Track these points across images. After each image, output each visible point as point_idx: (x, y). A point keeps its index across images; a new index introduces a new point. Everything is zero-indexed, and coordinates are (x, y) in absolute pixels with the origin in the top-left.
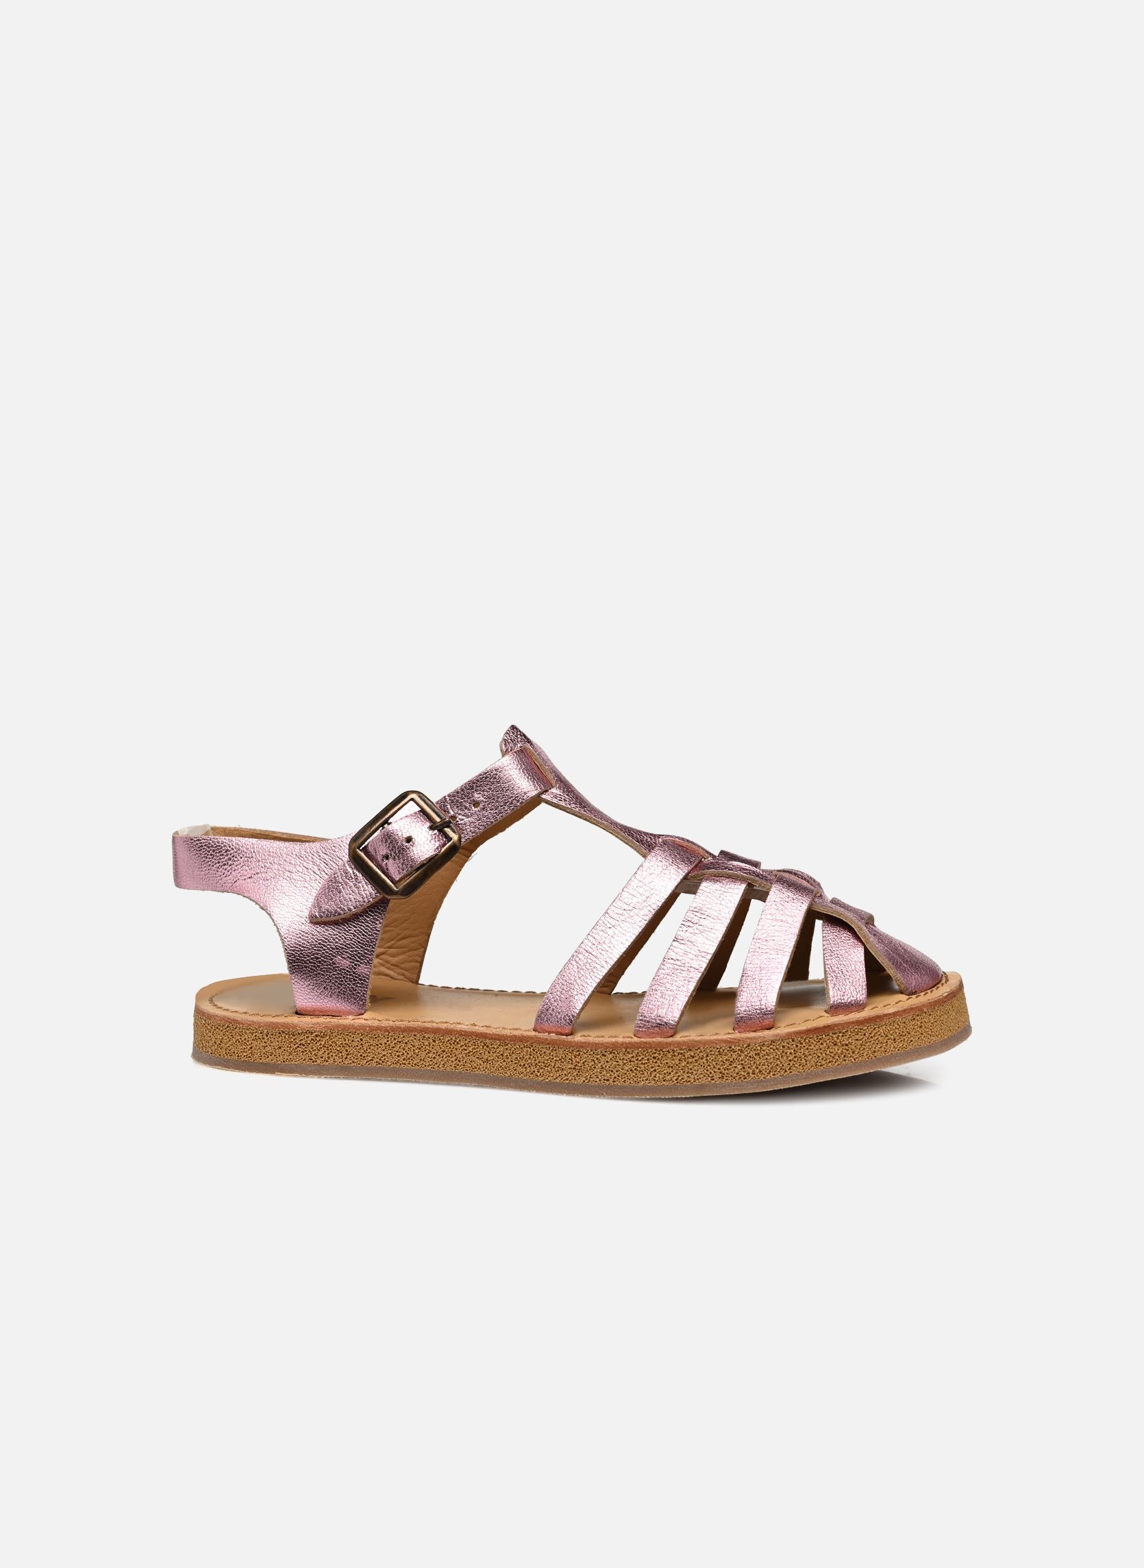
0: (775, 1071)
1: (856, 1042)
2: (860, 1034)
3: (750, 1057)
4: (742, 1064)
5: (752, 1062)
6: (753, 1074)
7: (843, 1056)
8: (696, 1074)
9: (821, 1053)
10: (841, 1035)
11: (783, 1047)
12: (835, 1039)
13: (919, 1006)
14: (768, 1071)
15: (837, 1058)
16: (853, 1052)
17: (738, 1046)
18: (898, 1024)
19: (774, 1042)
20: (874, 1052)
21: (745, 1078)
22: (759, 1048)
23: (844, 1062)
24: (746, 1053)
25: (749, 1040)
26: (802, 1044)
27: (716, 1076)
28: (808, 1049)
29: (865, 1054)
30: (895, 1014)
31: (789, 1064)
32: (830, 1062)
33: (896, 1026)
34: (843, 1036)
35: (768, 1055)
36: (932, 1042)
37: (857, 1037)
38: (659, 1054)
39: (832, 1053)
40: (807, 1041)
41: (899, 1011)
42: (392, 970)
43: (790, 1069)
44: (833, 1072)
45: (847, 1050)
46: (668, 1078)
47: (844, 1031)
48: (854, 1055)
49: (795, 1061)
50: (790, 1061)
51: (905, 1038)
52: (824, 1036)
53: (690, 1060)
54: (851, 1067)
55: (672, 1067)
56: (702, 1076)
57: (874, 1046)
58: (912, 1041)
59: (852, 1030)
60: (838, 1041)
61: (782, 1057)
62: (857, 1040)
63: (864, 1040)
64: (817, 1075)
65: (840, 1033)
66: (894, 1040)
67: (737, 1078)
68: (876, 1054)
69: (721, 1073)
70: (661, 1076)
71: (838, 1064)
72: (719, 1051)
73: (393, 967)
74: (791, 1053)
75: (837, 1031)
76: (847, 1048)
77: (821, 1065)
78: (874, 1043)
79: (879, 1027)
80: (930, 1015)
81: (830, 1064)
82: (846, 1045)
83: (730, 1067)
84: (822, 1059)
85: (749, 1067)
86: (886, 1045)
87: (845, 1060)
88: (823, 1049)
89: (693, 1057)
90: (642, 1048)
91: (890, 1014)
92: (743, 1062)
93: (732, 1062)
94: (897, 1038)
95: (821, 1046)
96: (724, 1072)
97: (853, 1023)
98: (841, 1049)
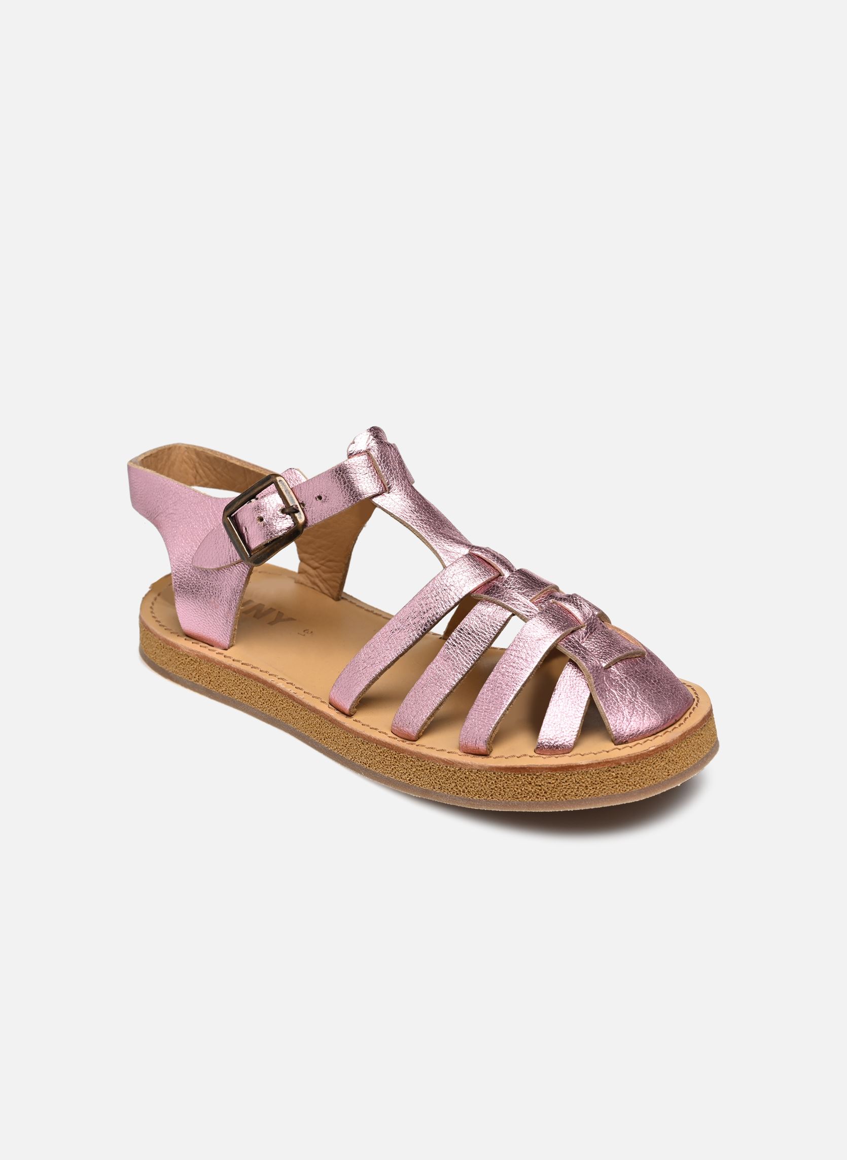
0: (480, 795)
1: (549, 785)
2: (552, 779)
3: (461, 778)
4: (455, 783)
5: (463, 783)
6: (463, 792)
7: (536, 794)
8: (422, 780)
9: (517, 789)
10: (535, 777)
11: (487, 777)
12: (530, 779)
13: (616, 760)
14: (474, 793)
15: (531, 795)
16: (545, 793)
17: (453, 767)
18: (591, 774)
19: (480, 771)
20: (565, 795)
21: (457, 794)
22: (467, 773)
23: (537, 800)
24: (458, 774)
25: (460, 765)
26: (501, 777)
27: (437, 787)
28: (506, 783)
29: (556, 796)
30: (588, 766)
31: (491, 792)
32: (525, 797)
33: (589, 775)
34: (537, 778)
35: (475, 780)
36: (628, 790)
37: (549, 781)
38: (398, 756)
39: (527, 790)
40: (506, 776)
41: (592, 764)
42: (322, 583)
43: (492, 795)
44: (527, 806)
45: (540, 790)
46: (403, 777)
47: (538, 774)
48: (546, 795)
49: (496, 790)
50: (492, 789)
51: (597, 786)
52: (520, 775)
53: (418, 768)
54: (543, 804)
55: (406, 769)
56: (426, 783)
57: (566, 790)
58: (605, 789)
59: (545, 774)
60: (532, 781)
61: (485, 784)
62: (550, 783)
63: (555, 784)
64: (514, 806)
65: (535, 775)
66: (586, 786)
67: (451, 792)
68: (566, 797)
69: (440, 784)
70: (399, 775)
71: (532, 800)
72: (439, 767)
73: (323, 581)
74: (492, 783)
75: (531, 773)
76: (540, 788)
77: (517, 798)
78: (565, 788)
79: (571, 775)
80: (629, 767)
81: (524, 799)
82: (540, 786)
83: (446, 782)
84: (518, 793)
85: (460, 786)
86: (577, 791)
87: (538, 798)
88: (519, 786)
89: (421, 766)
90: (387, 748)
91: (583, 766)
92: (456, 781)
93: (448, 778)
94: (589, 786)
95: (518, 783)
96: (442, 785)
97: (546, 768)
98: (534, 788)
